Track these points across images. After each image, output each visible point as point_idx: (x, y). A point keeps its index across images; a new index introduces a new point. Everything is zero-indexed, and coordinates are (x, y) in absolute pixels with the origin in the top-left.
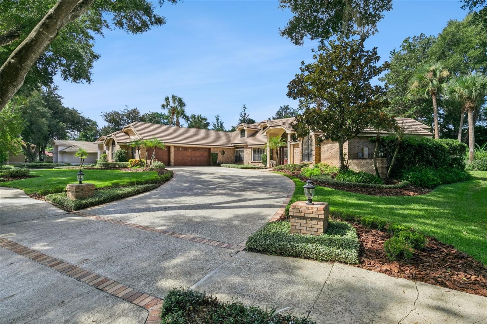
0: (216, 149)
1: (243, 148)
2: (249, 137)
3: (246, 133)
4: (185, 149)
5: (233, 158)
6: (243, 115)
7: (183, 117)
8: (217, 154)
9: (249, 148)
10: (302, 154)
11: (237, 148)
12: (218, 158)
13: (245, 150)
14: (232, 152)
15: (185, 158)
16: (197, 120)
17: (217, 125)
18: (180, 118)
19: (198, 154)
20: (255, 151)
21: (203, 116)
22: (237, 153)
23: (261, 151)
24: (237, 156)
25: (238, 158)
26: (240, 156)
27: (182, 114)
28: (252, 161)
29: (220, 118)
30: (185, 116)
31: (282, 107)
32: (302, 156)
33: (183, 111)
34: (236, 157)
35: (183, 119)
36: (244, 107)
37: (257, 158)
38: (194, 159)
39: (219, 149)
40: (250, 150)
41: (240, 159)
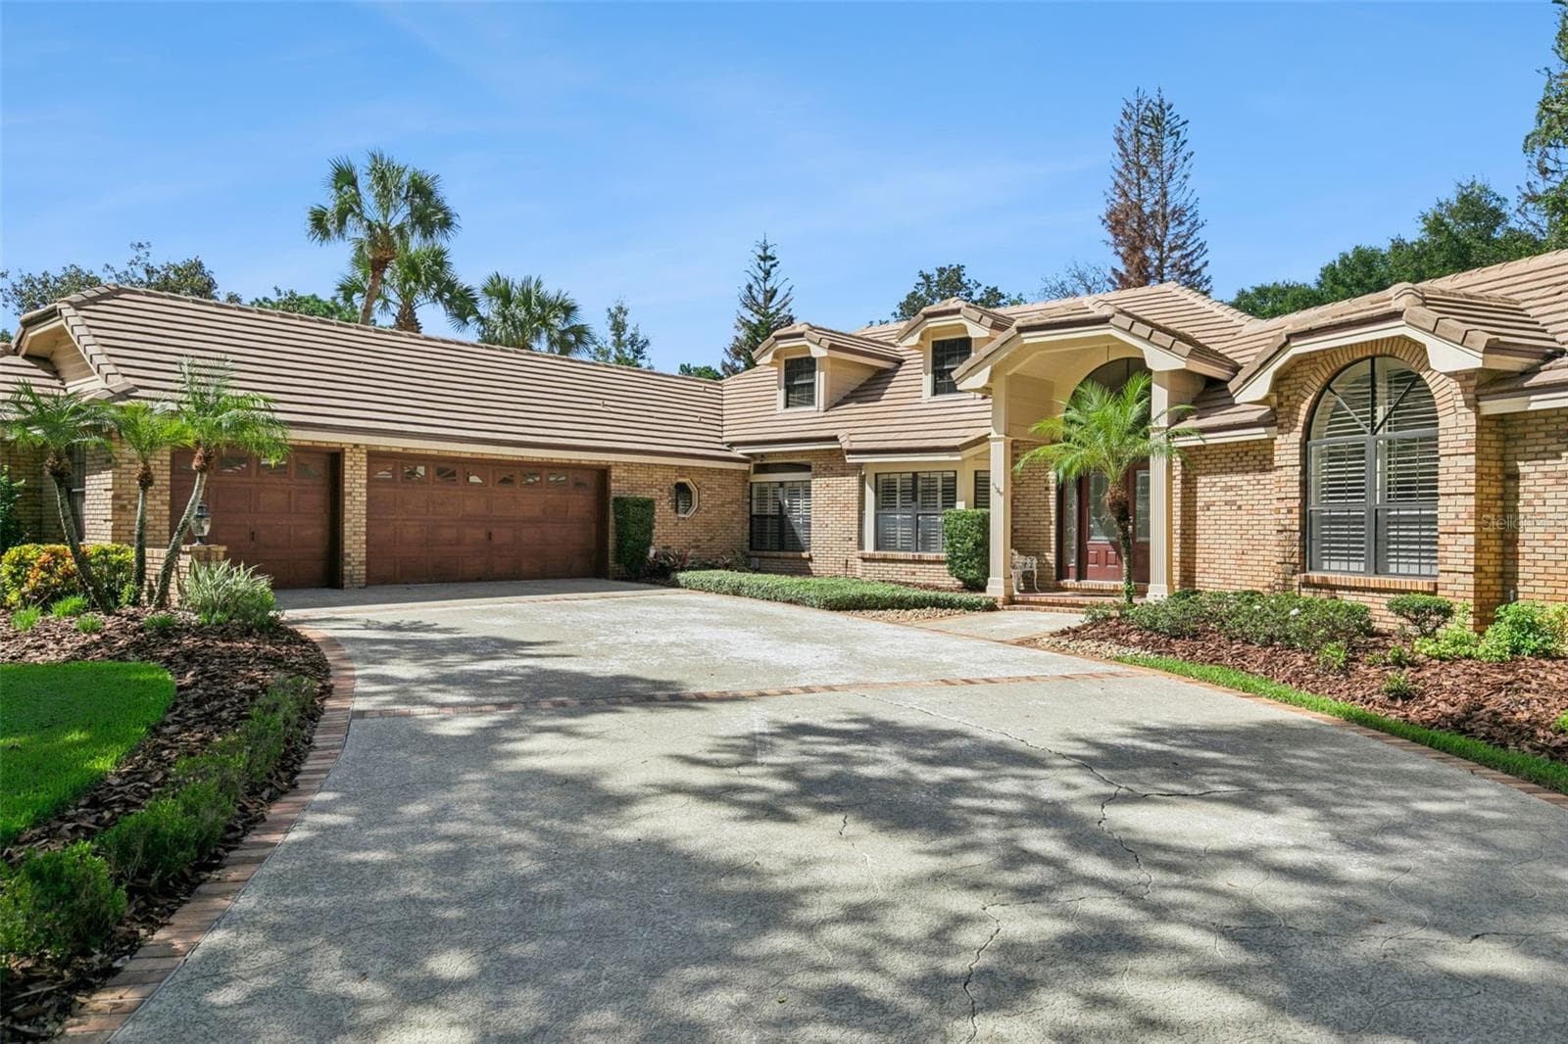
0: (641, 477)
1: (806, 468)
2: (833, 404)
3: (820, 379)
4: (448, 469)
5: (740, 531)
6: (761, 299)
7: (439, 294)
8: (648, 505)
9: (846, 471)
10: (1305, 516)
11: (762, 469)
12: (657, 531)
13: (818, 484)
14: (737, 492)
15: (448, 533)
16: (521, 314)
17: (614, 351)
18: (420, 297)
19: (529, 502)
20: (886, 492)
21: (550, 289)
22: (762, 499)
23: (929, 491)
24: (763, 517)
25: (770, 527)
26: (781, 519)
27: (433, 276)
28: (869, 549)
29: (630, 320)
30: (450, 286)
31: (927, 278)
32: (1305, 529)
33: (439, 258)
34: (757, 522)
35: (440, 306)
36: (764, 259)
37: (901, 533)
38: (503, 536)
39: (659, 475)
40: (853, 481)
41: (782, 535)
